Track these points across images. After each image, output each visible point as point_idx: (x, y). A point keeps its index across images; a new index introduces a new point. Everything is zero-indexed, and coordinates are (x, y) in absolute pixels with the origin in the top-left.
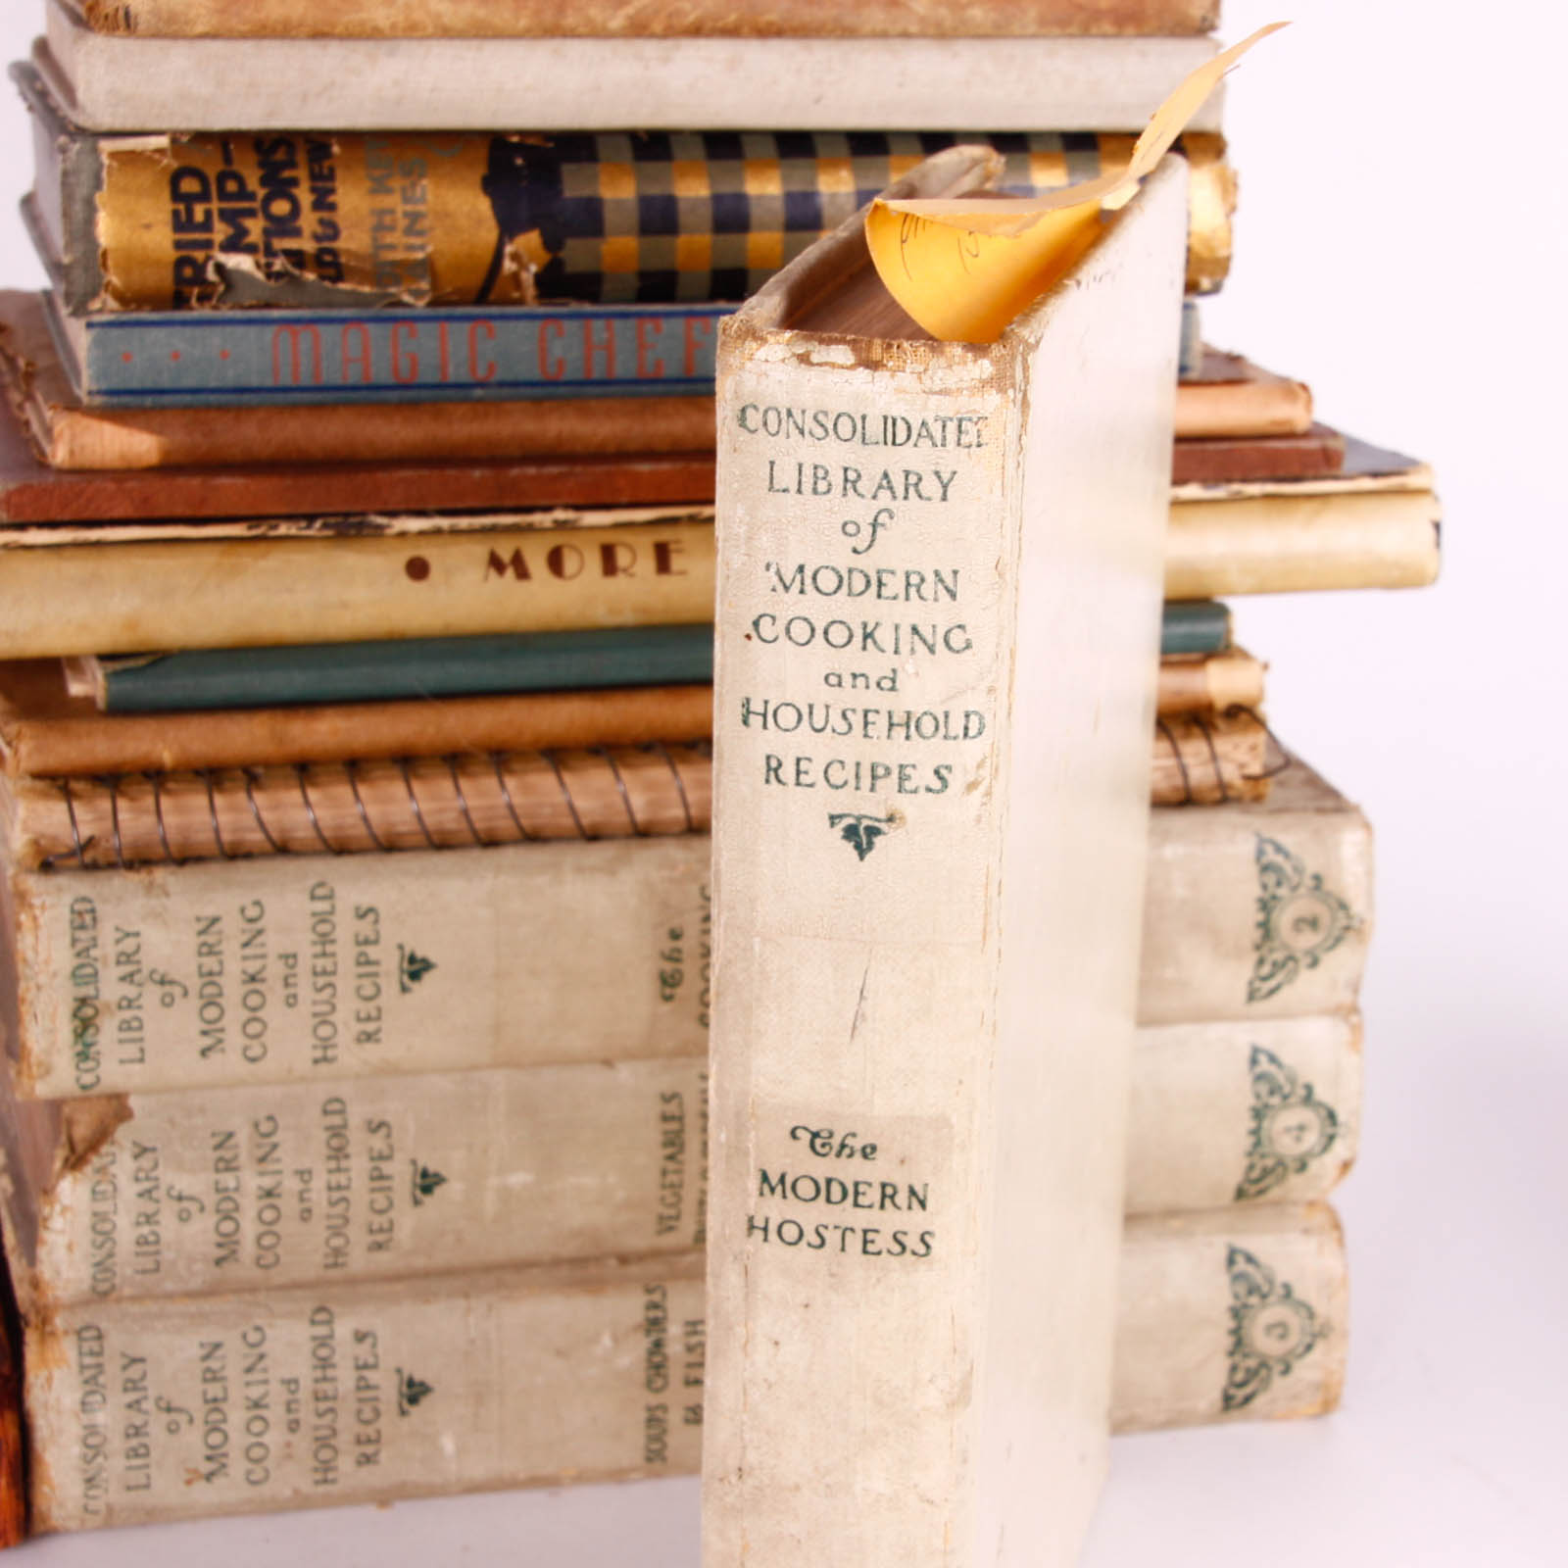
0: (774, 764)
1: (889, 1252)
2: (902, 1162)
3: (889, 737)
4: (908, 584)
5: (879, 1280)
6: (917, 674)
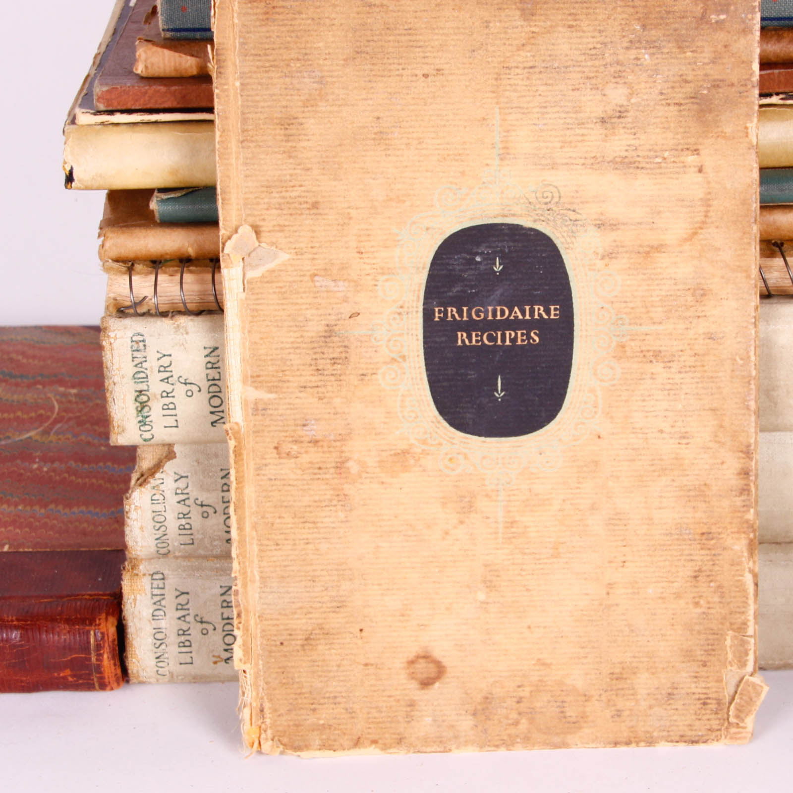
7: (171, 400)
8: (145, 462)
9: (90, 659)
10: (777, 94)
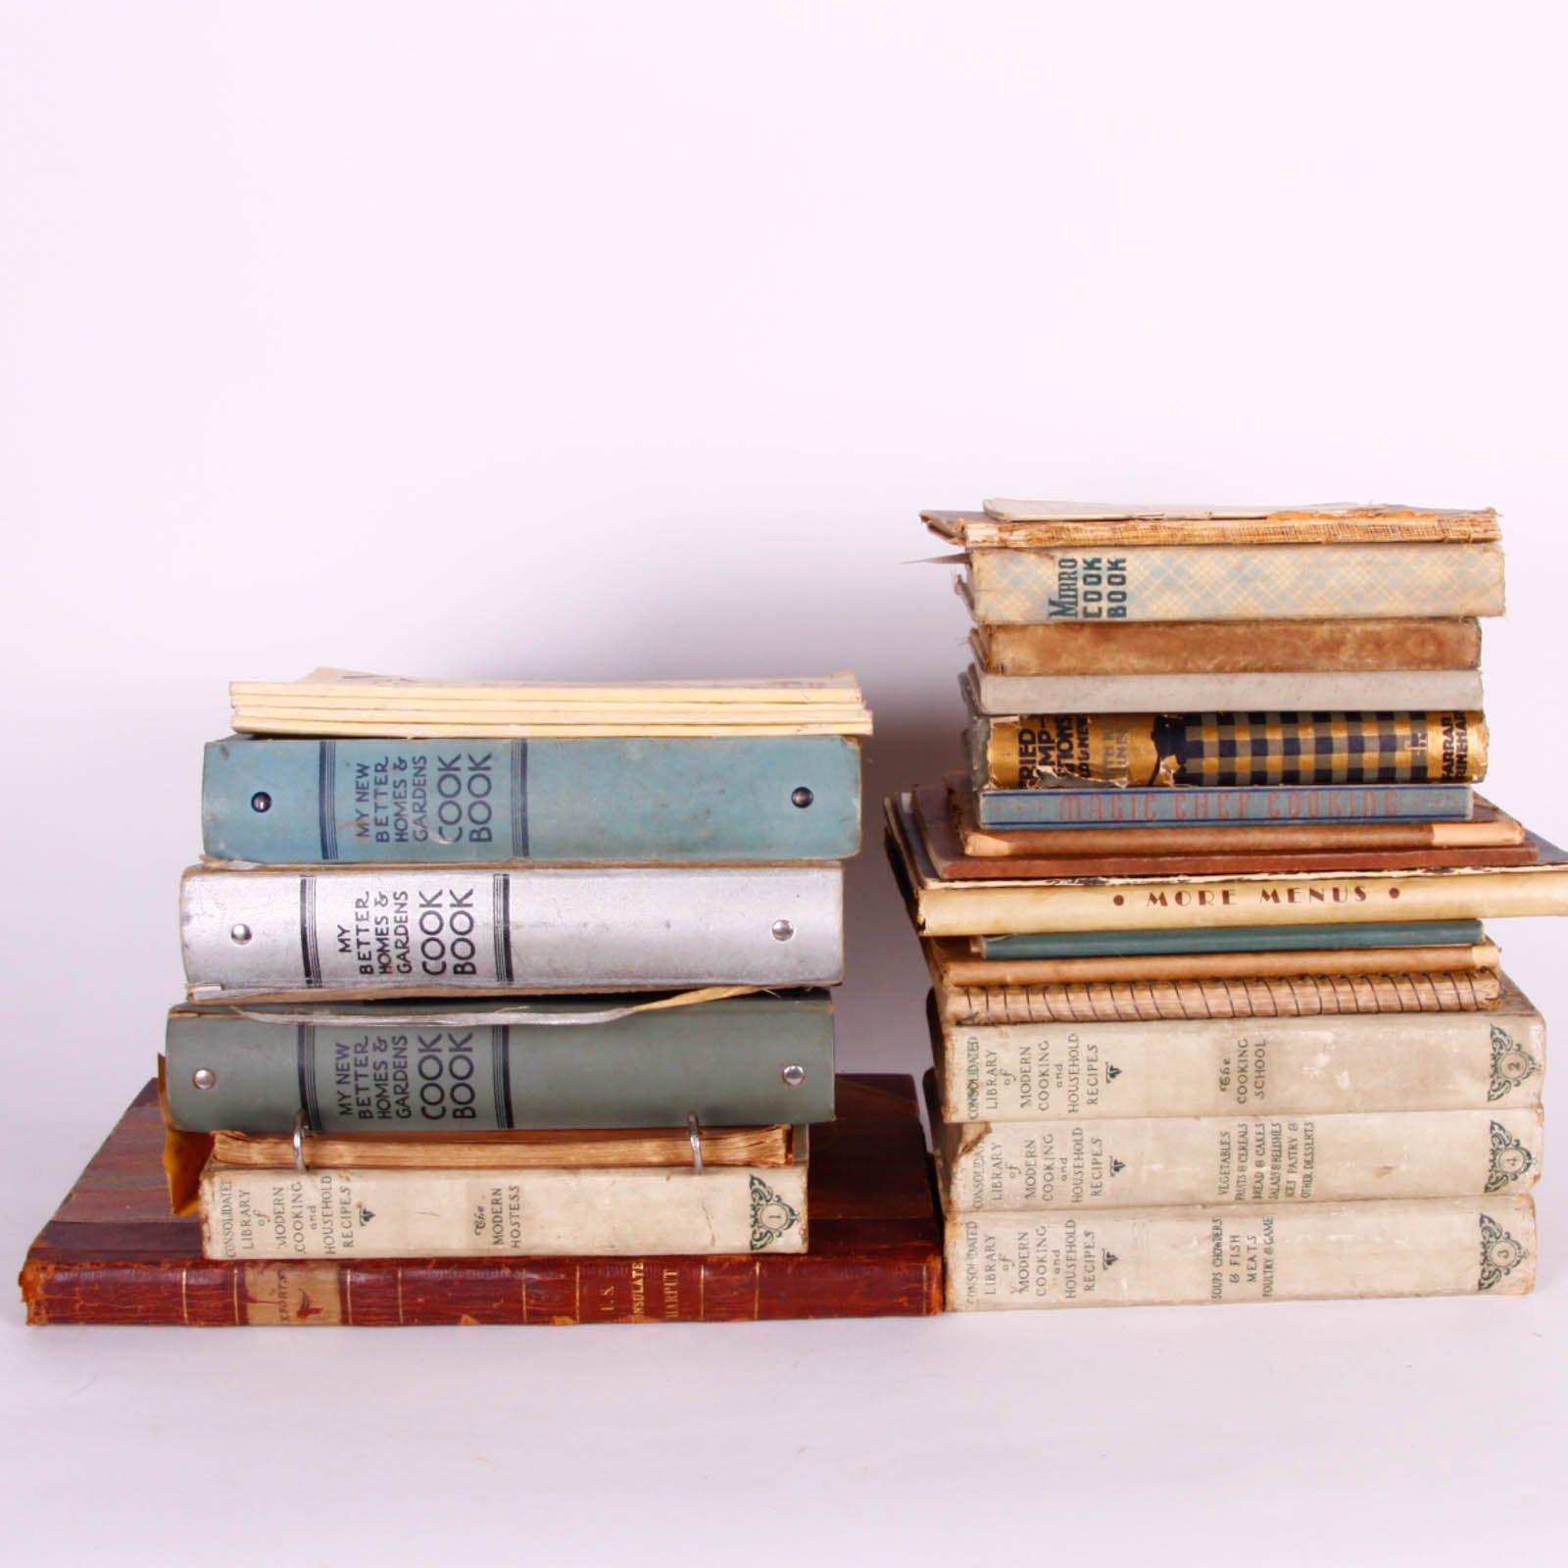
0: (346, 1244)
1: (518, 1200)
2: (483, 1197)
3: (331, 1208)
4: (278, 1204)
5: (529, 1204)
6: (309, 1200)
7: (993, 1087)
8: (970, 1135)
9: (922, 1288)
10: (1421, 868)
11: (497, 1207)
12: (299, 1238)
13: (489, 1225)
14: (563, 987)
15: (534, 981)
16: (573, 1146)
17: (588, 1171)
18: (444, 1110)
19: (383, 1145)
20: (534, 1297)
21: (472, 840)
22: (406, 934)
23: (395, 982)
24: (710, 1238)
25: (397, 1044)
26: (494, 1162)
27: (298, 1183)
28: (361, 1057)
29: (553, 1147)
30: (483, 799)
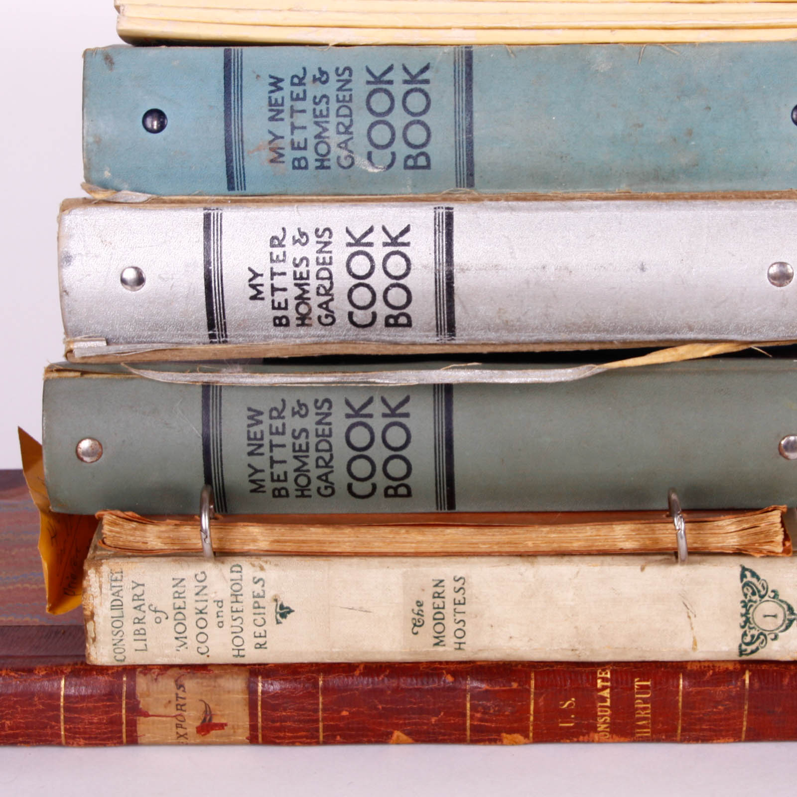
0: (258, 646)
1: (464, 594)
2: (423, 590)
3: (242, 602)
4: (179, 597)
5: (477, 598)
6: (215, 593)
11: (439, 601)
12: (202, 638)
13: (429, 622)
14: (514, 344)
15: (481, 336)
16: (530, 529)
17: (547, 559)
18: (374, 487)
19: (304, 527)
20: (480, 708)
21: (406, 167)
22: (330, 278)
23: (313, 336)
24: (692, 640)
25: (320, 408)
26: (436, 548)
27: (203, 573)
28: (278, 423)
29: (505, 530)
30: (422, 118)
